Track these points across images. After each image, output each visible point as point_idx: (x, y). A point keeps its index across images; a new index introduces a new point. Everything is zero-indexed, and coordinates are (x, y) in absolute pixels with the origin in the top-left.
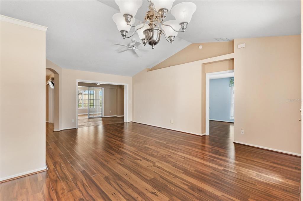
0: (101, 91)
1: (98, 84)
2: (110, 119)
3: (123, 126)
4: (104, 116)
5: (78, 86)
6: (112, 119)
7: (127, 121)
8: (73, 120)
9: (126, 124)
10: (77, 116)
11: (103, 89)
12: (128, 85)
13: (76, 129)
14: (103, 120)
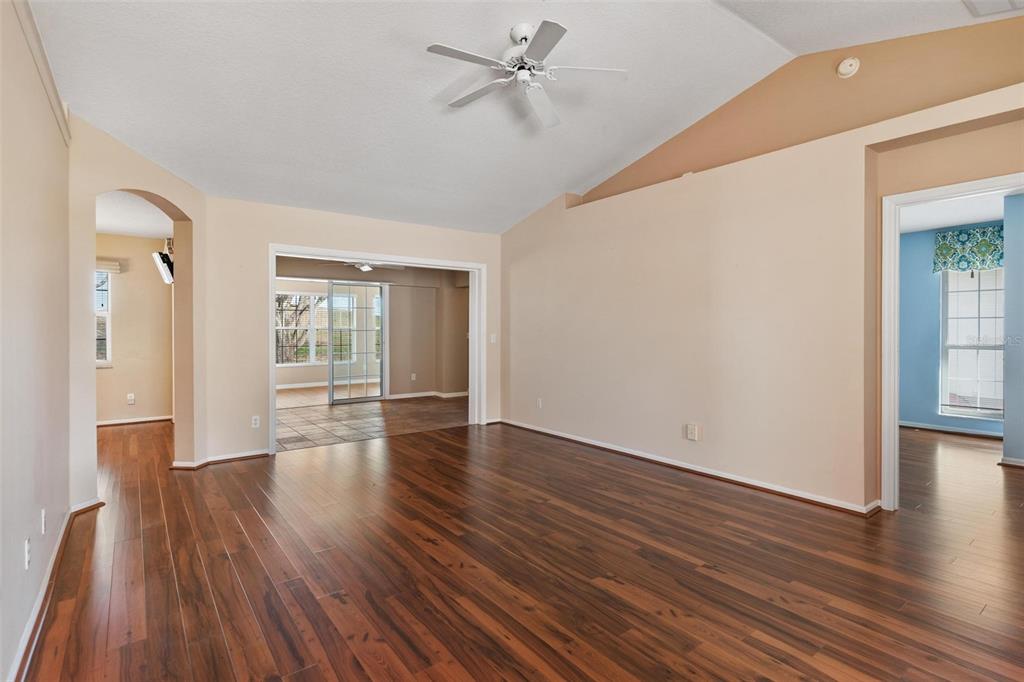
0: (379, 296)
1: (366, 269)
2: (413, 407)
3: (466, 444)
4: (391, 394)
5: (277, 275)
6: (422, 408)
7: (480, 417)
8: (258, 417)
9: (476, 433)
10: (272, 393)
11: (386, 287)
12: (484, 268)
13: (267, 456)
14: (385, 414)
